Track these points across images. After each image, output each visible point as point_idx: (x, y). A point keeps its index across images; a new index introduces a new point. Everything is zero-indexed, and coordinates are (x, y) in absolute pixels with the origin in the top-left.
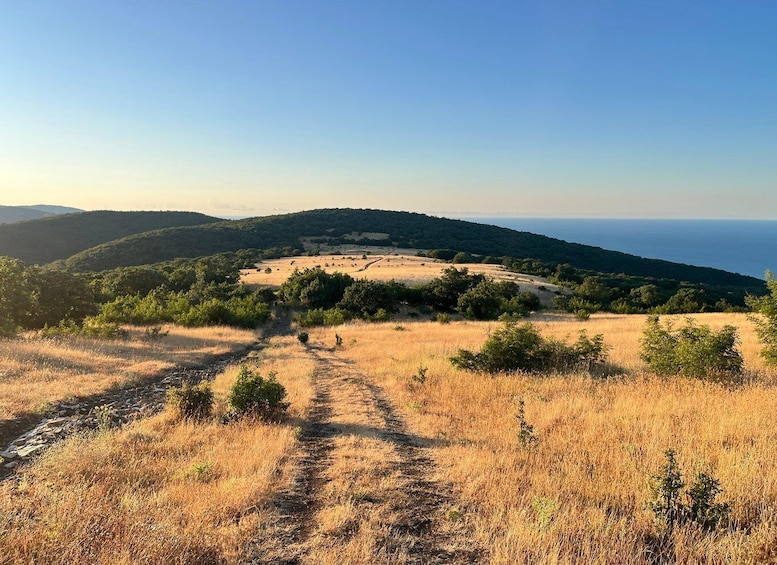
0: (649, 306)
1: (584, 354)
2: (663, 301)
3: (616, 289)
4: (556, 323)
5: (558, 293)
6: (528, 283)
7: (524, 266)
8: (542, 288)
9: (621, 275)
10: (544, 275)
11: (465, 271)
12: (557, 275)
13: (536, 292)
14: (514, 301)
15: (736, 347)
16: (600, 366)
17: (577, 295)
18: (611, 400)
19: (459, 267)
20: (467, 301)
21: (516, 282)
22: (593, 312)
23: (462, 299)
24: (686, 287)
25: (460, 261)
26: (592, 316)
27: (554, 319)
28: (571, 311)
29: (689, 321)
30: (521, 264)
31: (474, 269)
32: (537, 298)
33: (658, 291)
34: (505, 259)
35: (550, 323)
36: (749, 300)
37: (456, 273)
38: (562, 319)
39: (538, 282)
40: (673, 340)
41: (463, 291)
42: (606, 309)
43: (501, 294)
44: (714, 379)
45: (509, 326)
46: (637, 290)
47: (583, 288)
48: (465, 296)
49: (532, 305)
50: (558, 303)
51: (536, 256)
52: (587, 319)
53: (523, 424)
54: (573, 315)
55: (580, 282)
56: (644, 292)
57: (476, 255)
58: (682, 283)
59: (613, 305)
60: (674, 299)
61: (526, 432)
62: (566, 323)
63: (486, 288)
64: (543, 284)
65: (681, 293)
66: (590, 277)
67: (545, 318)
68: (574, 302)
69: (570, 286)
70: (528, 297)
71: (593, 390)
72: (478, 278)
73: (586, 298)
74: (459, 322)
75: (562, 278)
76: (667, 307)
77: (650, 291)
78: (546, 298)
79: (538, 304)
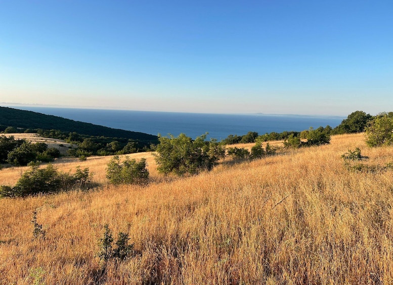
0: (115, 151)
1: (79, 179)
2: (121, 149)
3: (100, 144)
4: (69, 163)
5: (70, 147)
6: (52, 143)
7: (51, 134)
8: (62, 145)
9: (103, 137)
10: (62, 138)
11: (12, 138)
12: (70, 138)
13: (58, 148)
14: (45, 154)
15: (146, 167)
16: (87, 184)
17: (80, 148)
18: (90, 202)
19: (8, 135)
20: (14, 155)
21: (46, 143)
22: (89, 156)
23: (10, 154)
24: (131, 141)
25: (9, 132)
26: (88, 158)
27: (68, 161)
28: (77, 157)
29: (127, 157)
30: (49, 132)
31: (18, 136)
32: (58, 151)
33: (119, 144)
34: (39, 130)
35: (66, 164)
36: (152, 146)
37: (6, 139)
38: (72, 161)
39: (59, 142)
40: (120, 167)
41: (11, 150)
42: (95, 154)
43: (37, 150)
44: (137, 183)
45: (34, 169)
46: (110, 144)
47: (83, 144)
48: (12, 153)
49: (56, 155)
50: (70, 153)
51: (57, 129)
52: (85, 160)
53: (36, 225)
54: (78, 159)
55: (82, 141)
56: (113, 145)
57: (20, 128)
58: (129, 140)
59: (98, 152)
60: (126, 147)
61: (38, 230)
62: (74, 163)
63: (26, 147)
64: (62, 143)
65: (129, 144)
66: (87, 139)
67: (63, 161)
68: (79, 152)
69: (76, 144)
70: (53, 151)
71: (81, 198)
72: (21, 142)
73: (85, 149)
74: (8, 169)
75: (72, 139)
76: (123, 151)
77: (116, 144)
78: (64, 151)
79: (59, 154)
